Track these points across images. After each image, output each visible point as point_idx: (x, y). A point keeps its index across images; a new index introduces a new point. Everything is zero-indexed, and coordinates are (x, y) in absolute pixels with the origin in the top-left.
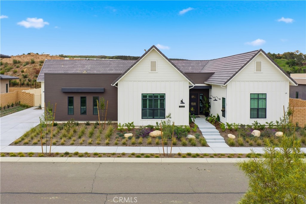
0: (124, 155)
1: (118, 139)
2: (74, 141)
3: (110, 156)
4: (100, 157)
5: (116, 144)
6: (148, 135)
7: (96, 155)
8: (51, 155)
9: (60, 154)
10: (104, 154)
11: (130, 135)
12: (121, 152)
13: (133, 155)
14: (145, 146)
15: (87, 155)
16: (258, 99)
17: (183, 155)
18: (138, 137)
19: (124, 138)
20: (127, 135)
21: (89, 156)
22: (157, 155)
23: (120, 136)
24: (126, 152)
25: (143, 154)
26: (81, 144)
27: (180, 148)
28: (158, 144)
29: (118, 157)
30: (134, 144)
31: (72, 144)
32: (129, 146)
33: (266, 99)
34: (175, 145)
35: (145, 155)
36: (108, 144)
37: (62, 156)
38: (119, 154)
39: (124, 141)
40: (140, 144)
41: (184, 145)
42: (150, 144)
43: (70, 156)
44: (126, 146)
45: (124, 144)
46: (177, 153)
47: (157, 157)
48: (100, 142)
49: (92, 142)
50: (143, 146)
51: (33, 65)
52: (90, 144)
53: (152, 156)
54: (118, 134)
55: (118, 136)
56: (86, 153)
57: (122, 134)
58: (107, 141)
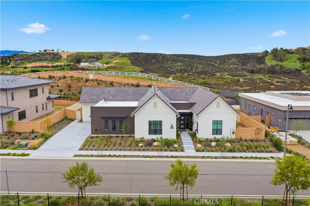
0: (138, 156)
1: (135, 147)
2: (112, 148)
3: (132, 157)
4: (127, 157)
5: (134, 150)
6: (152, 145)
7: (124, 156)
8: (102, 156)
9: (107, 155)
10: (129, 156)
11: (142, 144)
12: (137, 154)
13: (143, 156)
14: (150, 151)
15: (120, 156)
16: (217, 123)
17: (169, 157)
18: (146, 146)
19: (139, 146)
20: (140, 145)
21: (121, 157)
22: (155, 157)
23: (136, 145)
24: (140, 155)
25: (148, 156)
26: (116, 150)
27: (169, 152)
28: (157, 150)
29: (136, 157)
30: (144, 150)
31: (111, 150)
32: (141, 151)
33: (222, 123)
34: (166, 150)
35: (149, 157)
36: (130, 150)
37: (108, 157)
38: (136, 156)
39: (138, 148)
40: (147, 150)
41: (171, 151)
42: (152, 150)
43: (112, 157)
44: (140, 151)
45: (139, 150)
46: (166, 155)
47: (155, 158)
48: (126, 149)
49: (121, 149)
50: (149, 151)
51: (65, 79)
52: (120, 150)
53: (153, 157)
54: (135, 144)
55: (135, 145)
56: (120, 155)
57: (137, 144)
58: (129, 148)
